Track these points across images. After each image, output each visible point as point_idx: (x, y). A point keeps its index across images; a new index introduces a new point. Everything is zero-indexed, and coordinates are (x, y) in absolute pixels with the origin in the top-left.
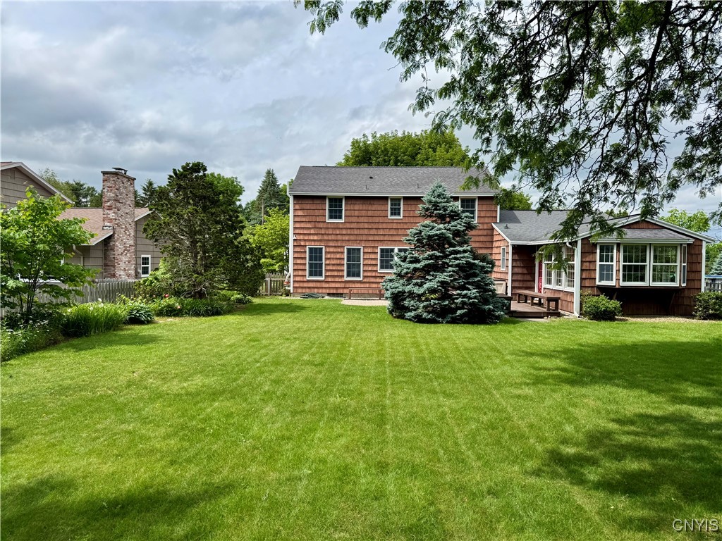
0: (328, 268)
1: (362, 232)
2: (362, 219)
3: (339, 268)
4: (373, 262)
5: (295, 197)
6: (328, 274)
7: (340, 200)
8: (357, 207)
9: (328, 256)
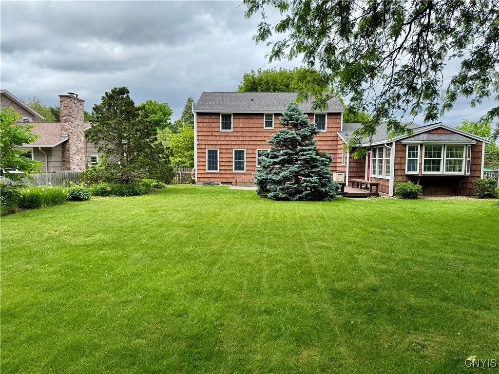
0: (222, 164)
1: (245, 138)
2: (245, 130)
3: (229, 164)
4: (253, 160)
5: (198, 114)
6: (222, 168)
7: (230, 116)
8: (241, 121)
9: (222, 156)
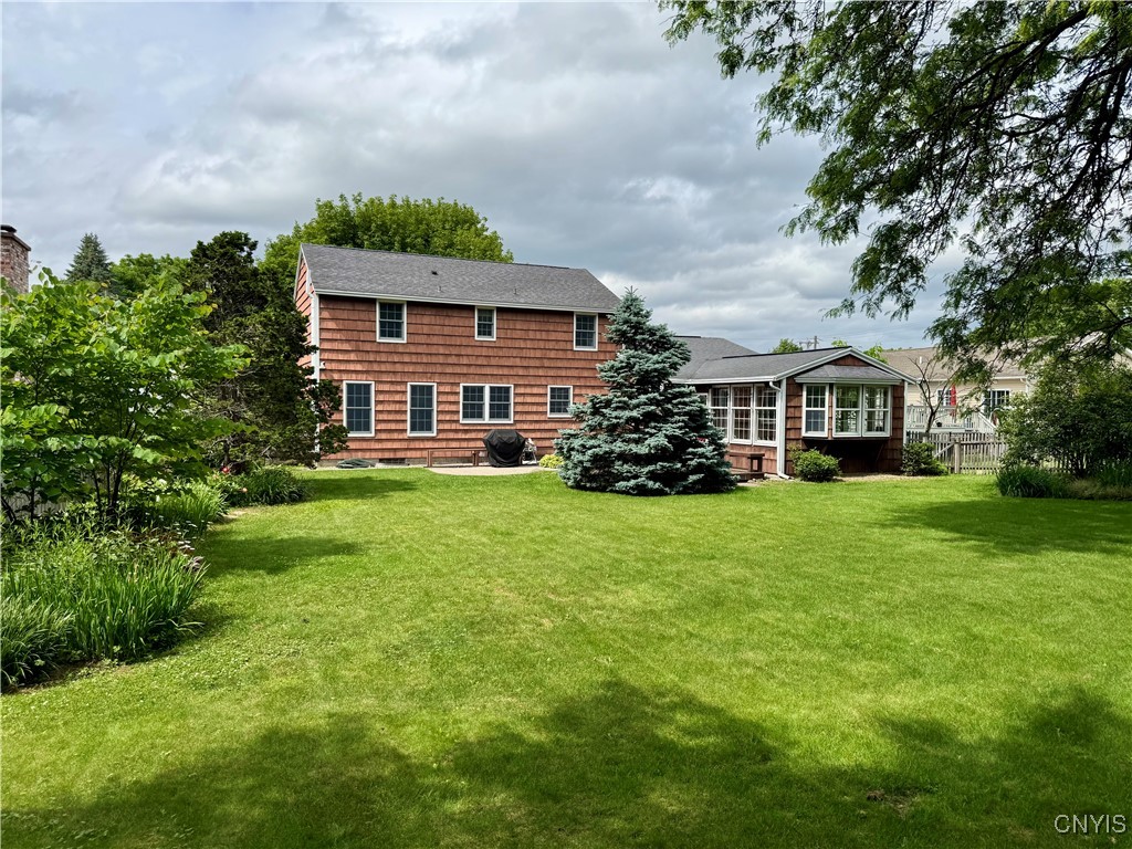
0: (381, 417)
1: (434, 359)
2: (435, 340)
3: (398, 417)
4: (453, 408)
5: (323, 298)
6: (382, 426)
7: (399, 306)
8: (426, 320)
9: (381, 398)
